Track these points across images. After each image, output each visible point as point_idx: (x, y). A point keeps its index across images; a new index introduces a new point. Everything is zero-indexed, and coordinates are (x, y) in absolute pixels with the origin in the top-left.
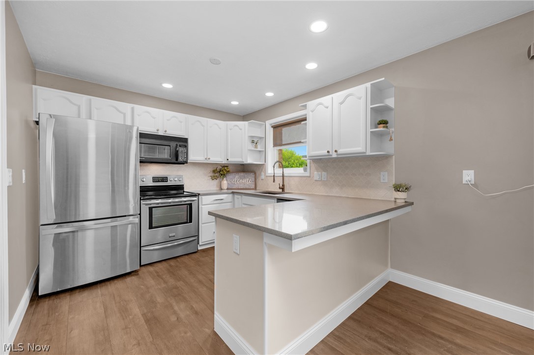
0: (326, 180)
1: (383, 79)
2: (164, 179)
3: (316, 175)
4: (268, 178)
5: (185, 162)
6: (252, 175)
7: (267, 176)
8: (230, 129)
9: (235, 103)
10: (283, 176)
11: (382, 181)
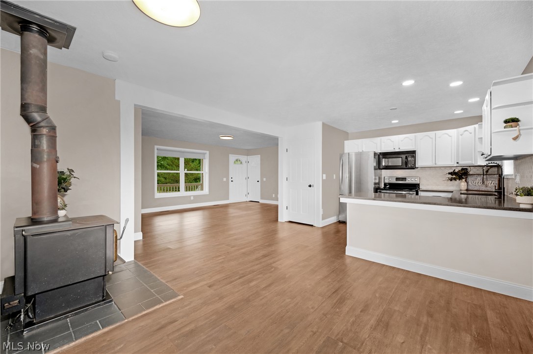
2: (404, 179)
5: (413, 168)
6: (496, 177)
8: (461, 135)
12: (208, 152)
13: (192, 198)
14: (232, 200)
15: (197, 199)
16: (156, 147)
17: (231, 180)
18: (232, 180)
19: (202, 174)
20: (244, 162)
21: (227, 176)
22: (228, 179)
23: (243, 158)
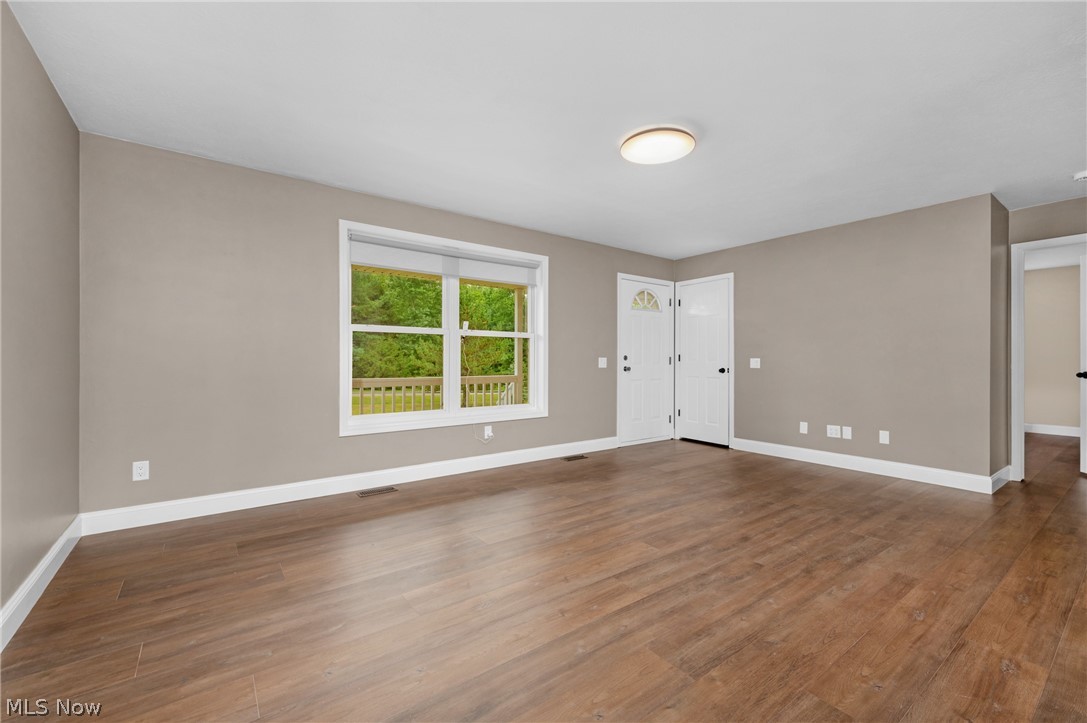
12: (544, 260)
13: (488, 432)
14: (627, 435)
15: (509, 434)
16: (345, 225)
17: (621, 364)
18: (626, 364)
19: (526, 340)
20: (663, 303)
21: (611, 351)
22: (612, 363)
23: (662, 289)
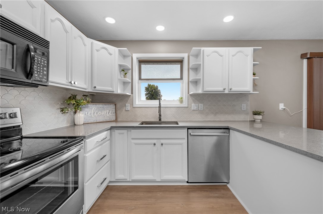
0: (202, 109)
1: (261, 48)
3: (194, 106)
4: (136, 109)
6: (112, 106)
7: (133, 107)
9: (110, 20)
10: (160, 107)
11: (243, 109)
